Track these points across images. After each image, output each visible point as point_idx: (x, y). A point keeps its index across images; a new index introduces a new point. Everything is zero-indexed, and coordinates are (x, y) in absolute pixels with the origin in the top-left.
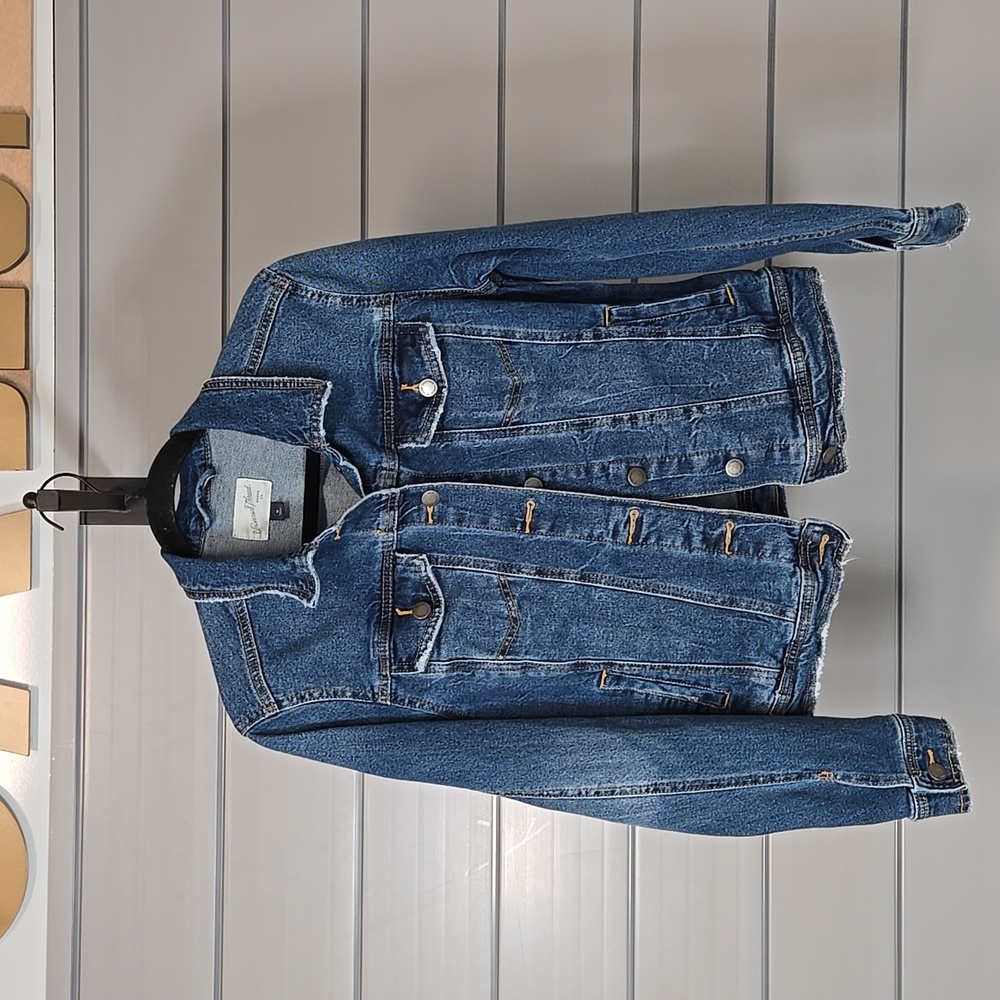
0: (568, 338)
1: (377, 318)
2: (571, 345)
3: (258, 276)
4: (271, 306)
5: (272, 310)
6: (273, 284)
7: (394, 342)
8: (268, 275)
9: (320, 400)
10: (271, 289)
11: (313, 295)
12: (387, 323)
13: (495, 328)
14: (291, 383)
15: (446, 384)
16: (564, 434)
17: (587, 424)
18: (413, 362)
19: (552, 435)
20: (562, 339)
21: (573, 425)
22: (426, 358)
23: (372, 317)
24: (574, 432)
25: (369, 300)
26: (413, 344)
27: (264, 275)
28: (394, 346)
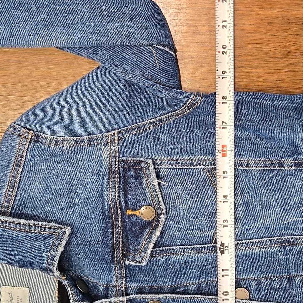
0: (271, 164)
1: (105, 155)
2: (273, 170)
3: (8, 130)
4: (21, 154)
5: (22, 157)
6: (19, 136)
7: (119, 174)
8: (15, 129)
9: (57, 246)
10: (18, 140)
11: (51, 141)
12: (113, 159)
13: (205, 158)
14: (35, 227)
15: (164, 212)
16: (268, 250)
17: (289, 242)
18: (136, 193)
19: (257, 251)
20: (265, 165)
21: (276, 243)
22: (147, 190)
23: (101, 154)
24: (277, 249)
25: (97, 139)
26: (136, 178)
27: (11, 130)
28: (120, 177)
